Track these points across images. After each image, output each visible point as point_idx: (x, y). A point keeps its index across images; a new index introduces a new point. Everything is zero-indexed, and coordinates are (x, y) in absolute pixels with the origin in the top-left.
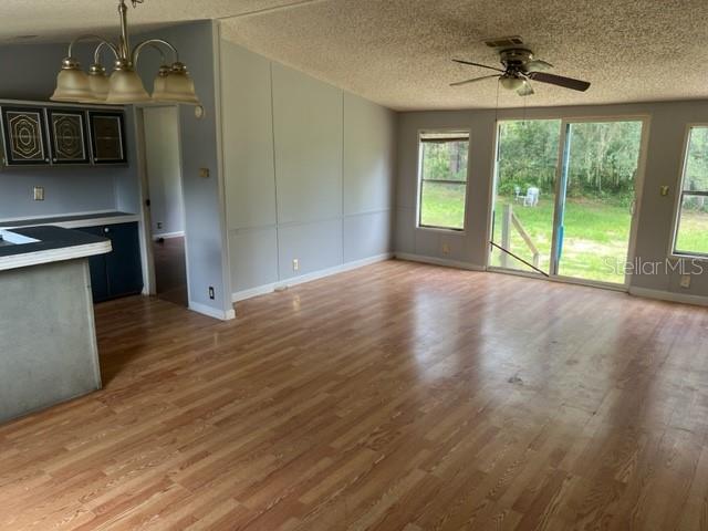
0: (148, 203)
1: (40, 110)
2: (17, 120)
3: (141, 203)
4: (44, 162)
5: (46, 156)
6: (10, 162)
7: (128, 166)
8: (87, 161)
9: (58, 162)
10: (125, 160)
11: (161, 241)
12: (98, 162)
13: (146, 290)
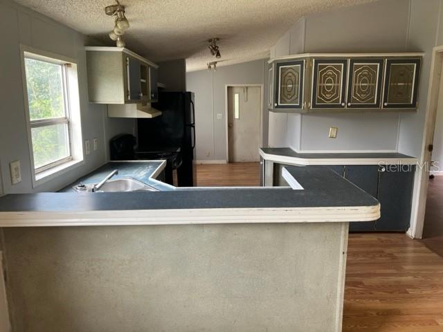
0: (430, 148)
1: (344, 61)
2: (325, 71)
3: (423, 148)
4: (341, 106)
5: (343, 101)
6: (314, 106)
7: (415, 111)
8: (377, 105)
9: (351, 106)
10: (414, 105)
11: (432, 177)
12: (388, 106)
13: (412, 232)
